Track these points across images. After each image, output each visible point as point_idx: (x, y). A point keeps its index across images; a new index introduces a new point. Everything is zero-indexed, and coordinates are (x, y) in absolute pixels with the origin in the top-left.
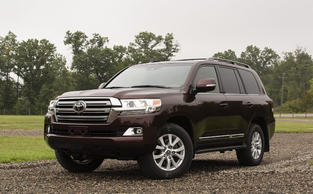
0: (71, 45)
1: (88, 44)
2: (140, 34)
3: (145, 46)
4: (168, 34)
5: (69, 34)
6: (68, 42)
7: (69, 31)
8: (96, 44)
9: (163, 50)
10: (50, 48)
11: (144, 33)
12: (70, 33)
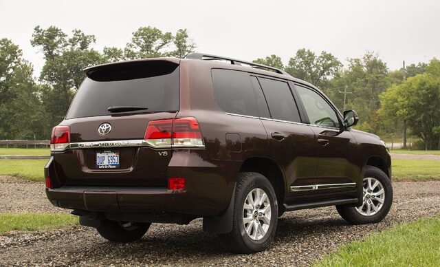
0: (41, 47)
1: (66, 45)
2: (140, 29)
3: (147, 47)
4: (181, 30)
5: (39, 31)
6: (37, 41)
7: (38, 27)
8: (78, 45)
9: (175, 54)
10: (13, 51)
11: (145, 29)
12: (40, 29)
